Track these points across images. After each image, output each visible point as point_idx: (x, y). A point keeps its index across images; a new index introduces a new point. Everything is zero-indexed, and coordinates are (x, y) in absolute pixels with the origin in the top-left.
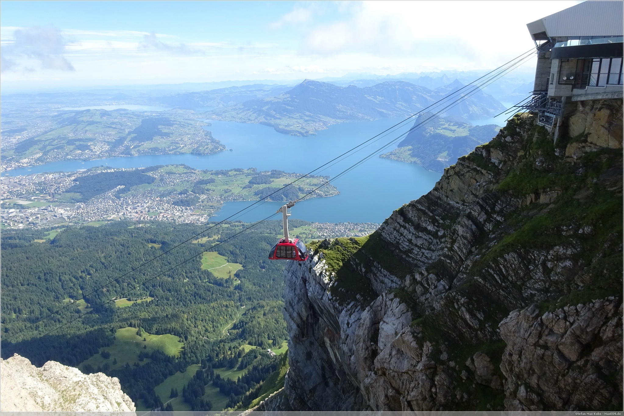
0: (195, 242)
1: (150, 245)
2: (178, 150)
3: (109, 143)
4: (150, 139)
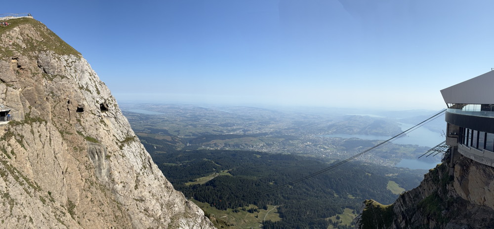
0: (387, 175)
1: (367, 174)
3: (360, 129)
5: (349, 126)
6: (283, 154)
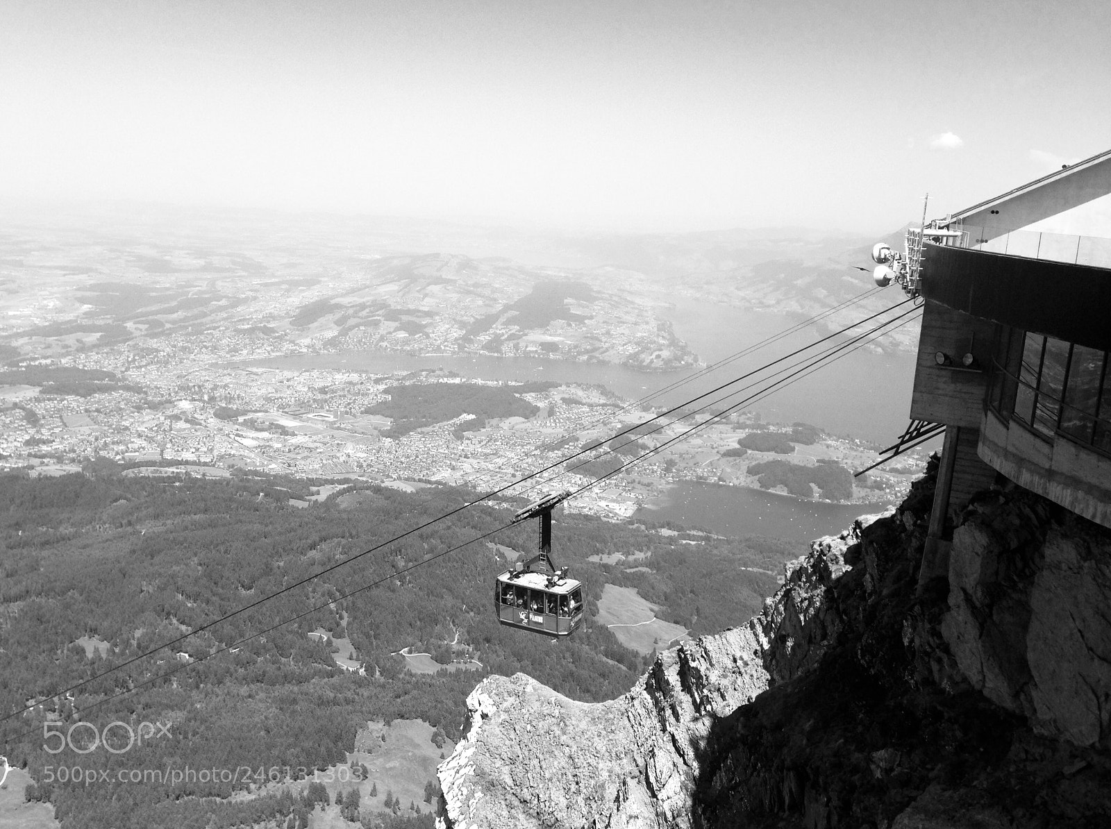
2: (596, 354)
3: (463, 325)
4: (543, 324)
5: (409, 312)
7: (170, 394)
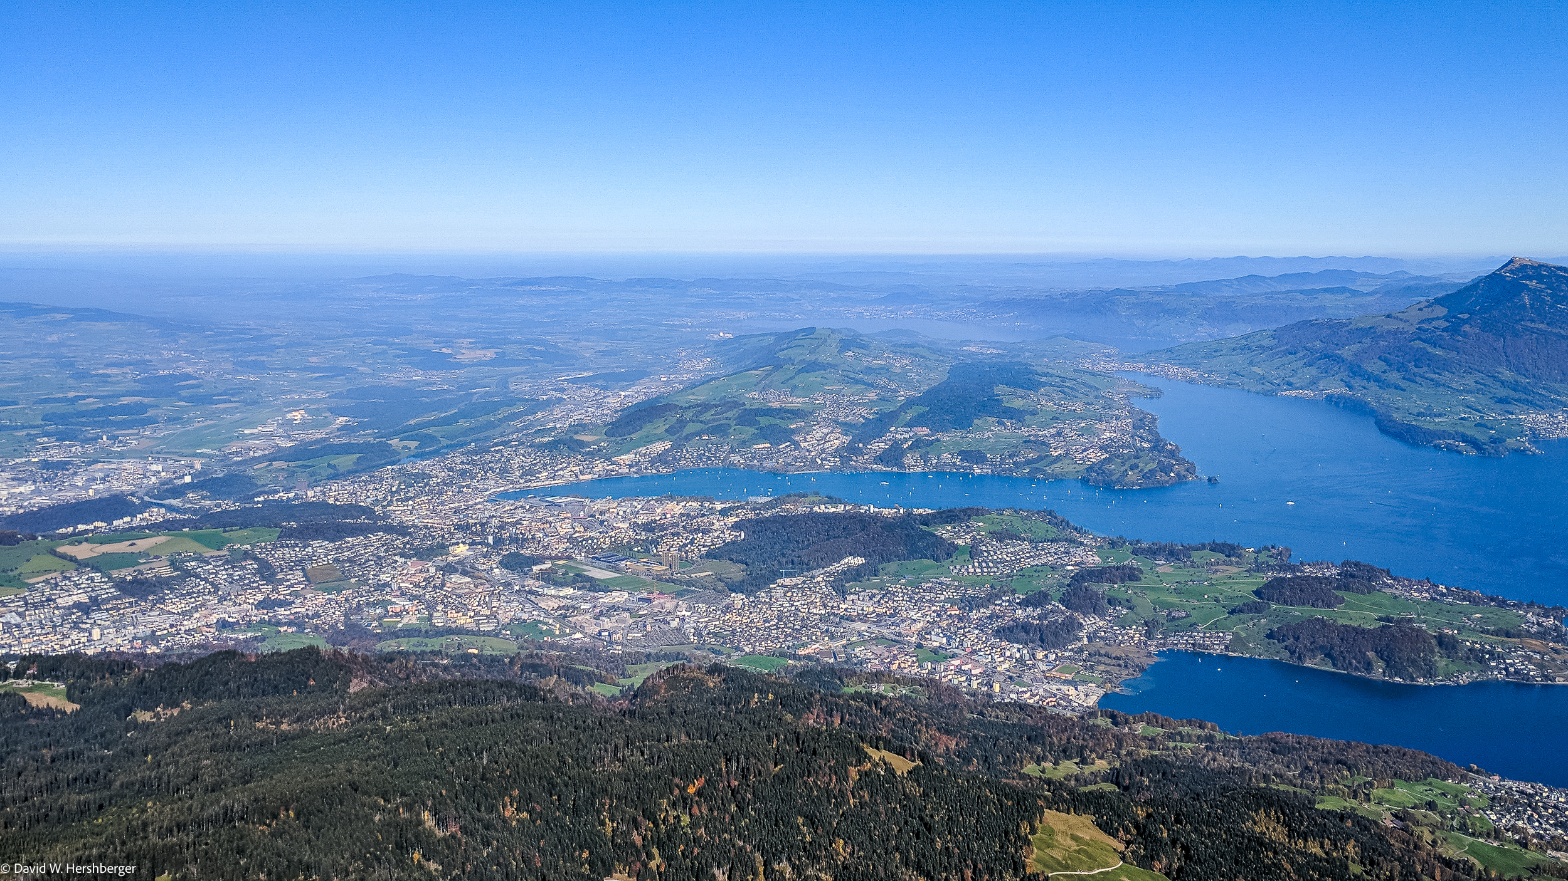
2: (1043, 466)
3: (847, 427)
4: (963, 423)
5: (769, 412)
6: (265, 648)
7: (443, 536)
